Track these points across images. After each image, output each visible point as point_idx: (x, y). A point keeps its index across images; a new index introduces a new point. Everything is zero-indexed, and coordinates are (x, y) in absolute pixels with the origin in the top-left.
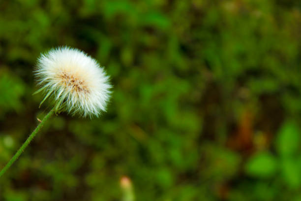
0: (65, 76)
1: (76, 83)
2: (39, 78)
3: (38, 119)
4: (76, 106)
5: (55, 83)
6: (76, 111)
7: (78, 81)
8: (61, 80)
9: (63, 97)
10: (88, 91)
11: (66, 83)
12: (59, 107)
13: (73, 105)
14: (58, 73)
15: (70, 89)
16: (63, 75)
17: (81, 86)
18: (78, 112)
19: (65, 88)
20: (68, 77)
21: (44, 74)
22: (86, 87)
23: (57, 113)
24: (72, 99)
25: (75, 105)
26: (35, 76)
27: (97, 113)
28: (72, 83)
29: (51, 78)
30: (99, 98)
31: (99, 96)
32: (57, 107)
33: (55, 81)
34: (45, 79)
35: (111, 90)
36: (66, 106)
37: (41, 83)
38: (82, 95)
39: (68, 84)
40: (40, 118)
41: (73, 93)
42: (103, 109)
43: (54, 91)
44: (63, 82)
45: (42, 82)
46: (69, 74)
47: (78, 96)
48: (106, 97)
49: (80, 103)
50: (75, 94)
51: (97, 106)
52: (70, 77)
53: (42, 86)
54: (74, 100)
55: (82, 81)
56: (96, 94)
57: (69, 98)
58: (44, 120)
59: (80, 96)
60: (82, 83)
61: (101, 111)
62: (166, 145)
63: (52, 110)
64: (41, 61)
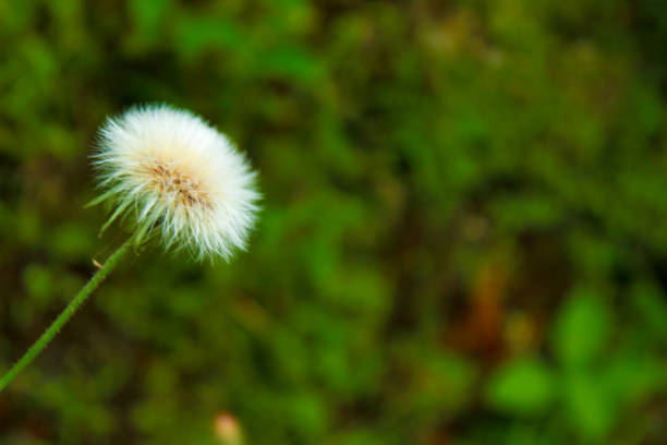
0: (159, 171)
1: (183, 186)
2: (101, 172)
3: (96, 263)
4: (182, 235)
5: (137, 185)
6: (181, 247)
7: (189, 183)
8: (149, 179)
9: (155, 217)
10: (209, 205)
11: (162, 187)
12: (144, 238)
13: (176, 234)
14: (145, 163)
15: (171, 198)
16: (156, 167)
17: (194, 194)
18: (186, 250)
19: (160, 196)
20: (167, 172)
21: (113, 164)
22: (204, 195)
23: (138, 250)
24: (175, 221)
25: (179, 235)
26: (92, 166)
27: (226, 254)
28: (175, 186)
29: (129, 172)
30: (233, 220)
31: (234, 217)
32: (139, 237)
33: (137, 180)
34: (116, 175)
35: (258, 203)
36: (160, 236)
37: (104, 183)
38: (196, 215)
39: (166, 188)
40: (98, 260)
41: (176, 206)
42: (240, 244)
43: (133, 203)
44: (155, 182)
45: (108, 180)
46: (170, 166)
47: (187, 215)
48: (247, 218)
49: (190, 230)
50: (181, 208)
51: (227, 239)
52: (171, 172)
53: (107, 188)
54: (178, 224)
55: (196, 183)
56: (227, 213)
57: (167, 218)
58: (108, 263)
59: (192, 215)
60: (197, 187)
61: (236, 250)
62: (311, 341)
63: (127, 244)
64: (107, 134)
